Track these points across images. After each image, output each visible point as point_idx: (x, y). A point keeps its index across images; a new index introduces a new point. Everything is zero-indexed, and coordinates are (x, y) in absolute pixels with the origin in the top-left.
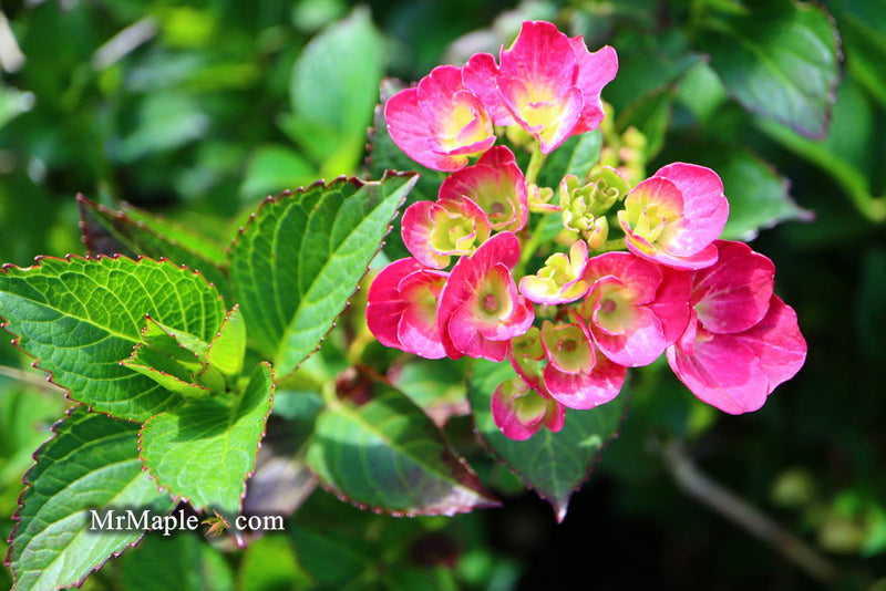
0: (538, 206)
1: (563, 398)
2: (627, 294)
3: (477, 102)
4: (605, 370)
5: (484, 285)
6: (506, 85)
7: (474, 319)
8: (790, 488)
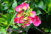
0: (25, 14)
1: (27, 25)
2: (30, 19)
3: (21, 8)
4: (29, 24)
5: (22, 19)
6: (23, 7)
7: (21, 21)
8: (43, 28)
